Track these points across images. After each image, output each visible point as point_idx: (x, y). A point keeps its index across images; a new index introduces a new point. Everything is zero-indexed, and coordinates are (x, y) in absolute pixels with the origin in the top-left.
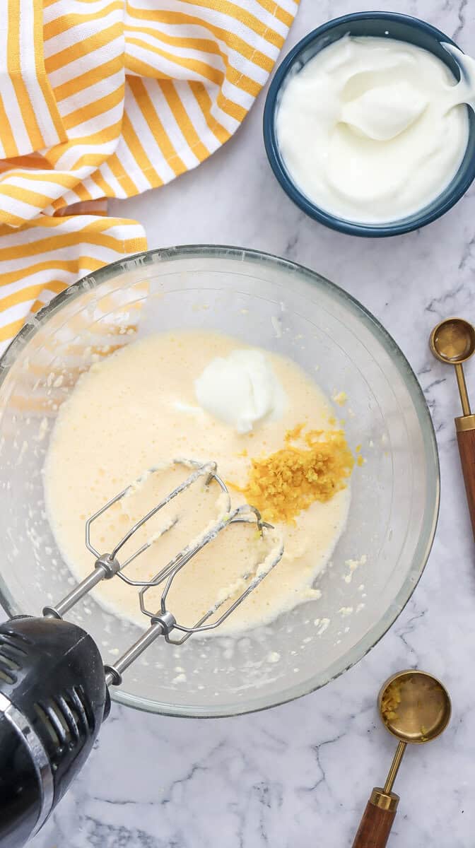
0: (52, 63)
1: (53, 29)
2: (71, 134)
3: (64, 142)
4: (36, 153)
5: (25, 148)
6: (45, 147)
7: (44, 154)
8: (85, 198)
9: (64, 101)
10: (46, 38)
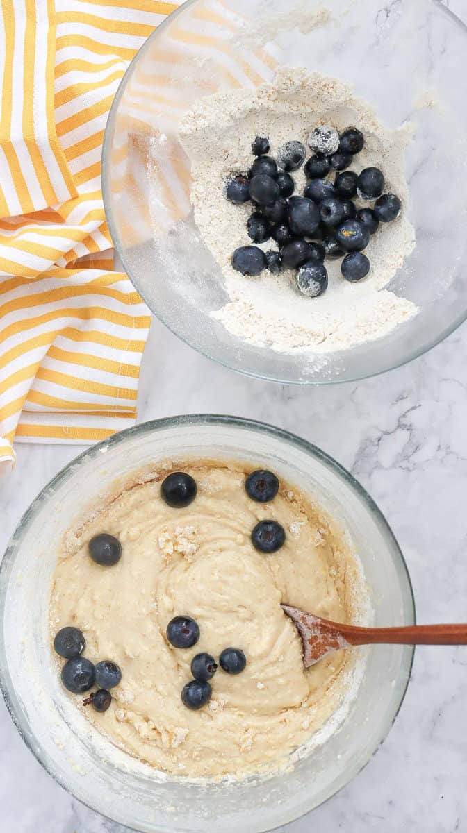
0: (62, 128)
1: (63, 97)
2: (81, 189)
3: (75, 197)
4: (49, 208)
5: (39, 204)
6: (57, 203)
7: (56, 209)
8: (94, 250)
9: (74, 161)
10: (57, 105)
